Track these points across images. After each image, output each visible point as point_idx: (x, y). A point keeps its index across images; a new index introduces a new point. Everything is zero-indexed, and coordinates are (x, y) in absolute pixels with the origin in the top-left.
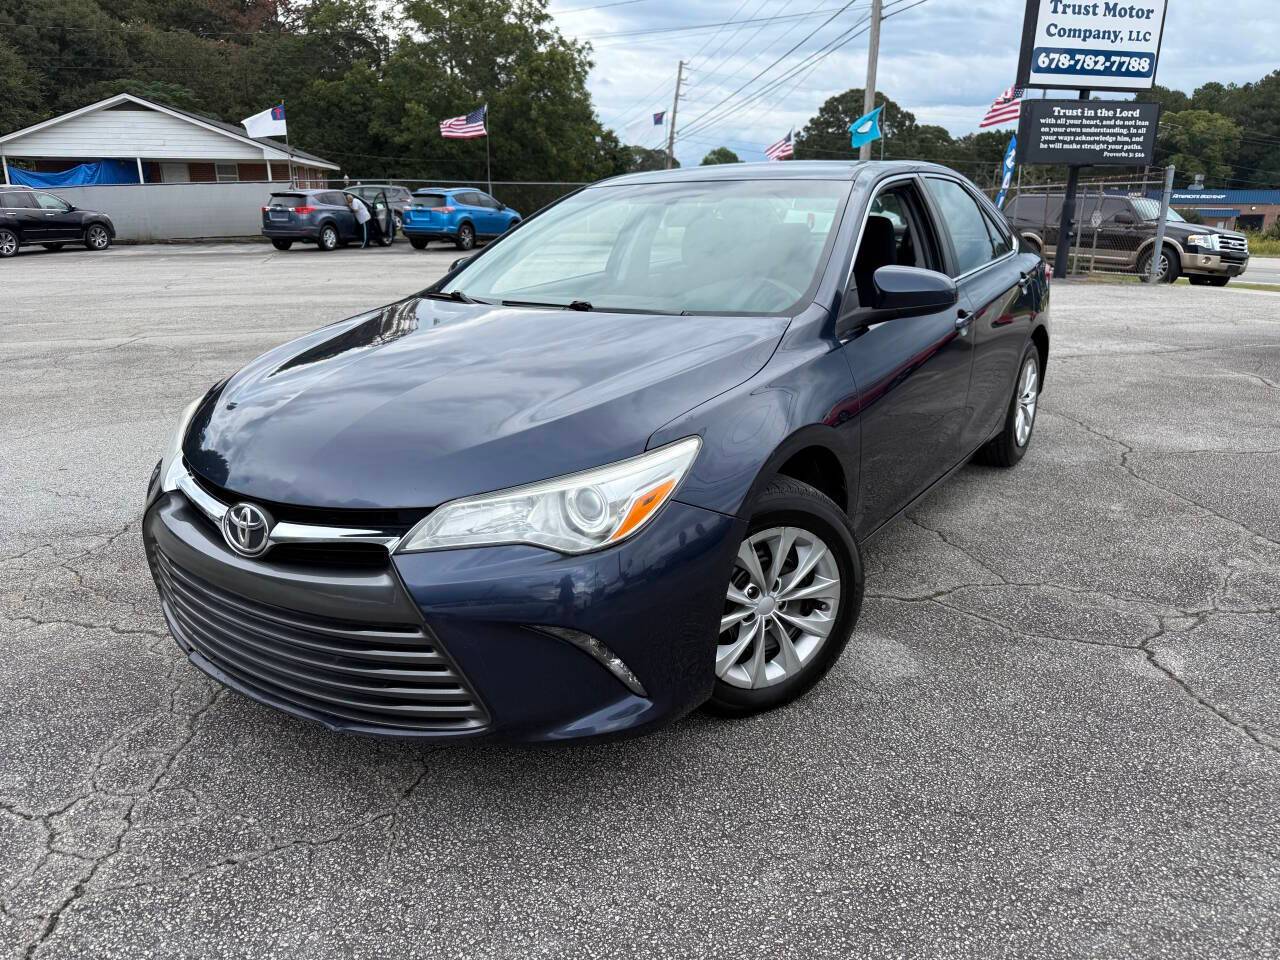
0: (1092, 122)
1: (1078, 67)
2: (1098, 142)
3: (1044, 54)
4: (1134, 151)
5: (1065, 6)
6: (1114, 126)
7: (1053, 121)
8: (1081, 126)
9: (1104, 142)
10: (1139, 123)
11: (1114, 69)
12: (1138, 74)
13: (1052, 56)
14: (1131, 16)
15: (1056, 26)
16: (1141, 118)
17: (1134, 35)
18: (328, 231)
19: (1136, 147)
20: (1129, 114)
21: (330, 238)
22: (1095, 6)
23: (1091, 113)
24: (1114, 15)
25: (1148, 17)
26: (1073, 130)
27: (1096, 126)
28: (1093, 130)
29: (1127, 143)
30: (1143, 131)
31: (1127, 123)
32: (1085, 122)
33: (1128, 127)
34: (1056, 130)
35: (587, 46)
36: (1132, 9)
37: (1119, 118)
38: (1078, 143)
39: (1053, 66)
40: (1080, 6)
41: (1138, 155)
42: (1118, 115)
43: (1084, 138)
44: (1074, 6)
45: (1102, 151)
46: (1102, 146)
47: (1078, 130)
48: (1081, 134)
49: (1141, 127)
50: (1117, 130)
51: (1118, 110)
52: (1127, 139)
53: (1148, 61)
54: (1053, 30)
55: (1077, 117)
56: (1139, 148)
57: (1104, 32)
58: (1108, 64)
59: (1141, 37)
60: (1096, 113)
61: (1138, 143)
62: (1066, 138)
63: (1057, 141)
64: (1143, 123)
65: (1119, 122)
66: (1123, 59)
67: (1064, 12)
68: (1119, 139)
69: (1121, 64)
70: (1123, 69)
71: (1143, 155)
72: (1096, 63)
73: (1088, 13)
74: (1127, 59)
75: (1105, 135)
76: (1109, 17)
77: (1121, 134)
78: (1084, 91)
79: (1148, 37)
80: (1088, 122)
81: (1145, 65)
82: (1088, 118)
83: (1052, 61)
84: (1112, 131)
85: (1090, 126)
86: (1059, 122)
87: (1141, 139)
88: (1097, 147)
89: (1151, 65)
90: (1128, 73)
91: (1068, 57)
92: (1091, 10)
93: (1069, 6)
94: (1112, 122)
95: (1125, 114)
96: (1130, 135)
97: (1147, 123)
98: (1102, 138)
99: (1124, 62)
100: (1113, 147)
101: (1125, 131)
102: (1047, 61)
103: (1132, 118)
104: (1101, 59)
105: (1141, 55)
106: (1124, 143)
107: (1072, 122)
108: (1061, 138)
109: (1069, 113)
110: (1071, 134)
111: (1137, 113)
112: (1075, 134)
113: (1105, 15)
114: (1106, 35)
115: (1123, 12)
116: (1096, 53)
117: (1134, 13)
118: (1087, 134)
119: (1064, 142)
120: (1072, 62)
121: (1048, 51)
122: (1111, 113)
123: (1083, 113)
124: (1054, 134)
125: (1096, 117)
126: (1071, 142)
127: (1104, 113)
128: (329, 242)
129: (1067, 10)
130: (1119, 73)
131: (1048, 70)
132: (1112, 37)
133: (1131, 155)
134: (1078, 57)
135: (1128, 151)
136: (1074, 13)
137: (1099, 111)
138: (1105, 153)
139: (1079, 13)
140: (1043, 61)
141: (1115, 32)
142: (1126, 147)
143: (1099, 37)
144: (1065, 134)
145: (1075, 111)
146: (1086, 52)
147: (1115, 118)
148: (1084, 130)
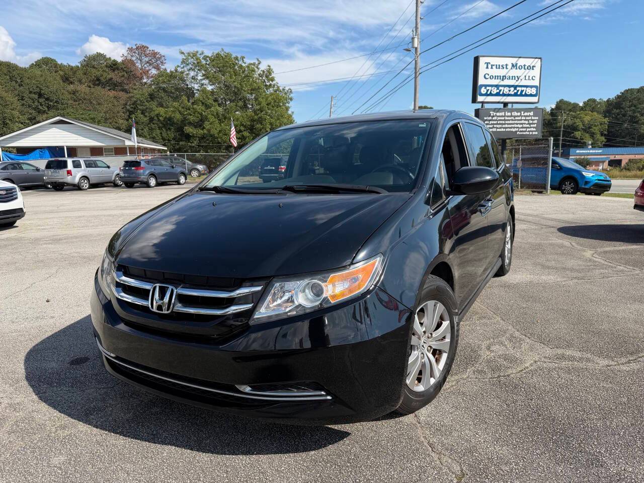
0: (510, 118)
1: (501, 93)
2: (514, 128)
3: (484, 88)
4: (532, 131)
5: (492, 65)
6: (521, 120)
7: (490, 118)
8: (505, 120)
9: (517, 128)
10: (533, 118)
11: (519, 93)
12: (531, 95)
13: (488, 88)
14: (525, 69)
15: (488, 75)
16: (534, 116)
17: (527, 78)
18: (152, 178)
19: (532, 129)
20: (528, 114)
21: (153, 182)
22: (507, 65)
23: (509, 114)
24: (516, 69)
25: (533, 69)
26: (501, 122)
27: (512, 120)
28: (511, 122)
29: (528, 128)
30: (536, 122)
31: (527, 118)
32: (506, 118)
33: (528, 120)
34: (492, 122)
35: (290, 91)
36: (525, 65)
37: (523, 116)
38: (504, 128)
39: (489, 93)
40: (499, 65)
41: (534, 133)
42: (522, 114)
43: (506, 126)
44: (496, 65)
45: (516, 132)
46: (516, 129)
47: (504, 122)
48: (505, 124)
49: (534, 120)
50: (522, 122)
51: (522, 112)
52: (528, 126)
53: (535, 89)
54: (487, 76)
55: (502, 116)
56: (534, 129)
57: (512, 77)
58: (516, 91)
59: (530, 78)
60: (511, 114)
61: (534, 127)
62: (498, 126)
63: (493, 127)
64: (535, 118)
65: (523, 118)
66: (523, 89)
67: (492, 68)
68: (524, 126)
69: (522, 91)
70: (524, 93)
71: (537, 133)
72: (510, 91)
73: (503, 68)
74: (525, 89)
75: (517, 124)
76: (514, 70)
77: (525, 124)
78: (505, 104)
79: (534, 78)
80: (508, 118)
81: (534, 91)
82: (508, 116)
83: (488, 90)
84: (520, 122)
85: (509, 120)
86: (493, 118)
87: (535, 125)
88: (514, 130)
89: (537, 91)
90: (526, 95)
91: (496, 88)
92: (505, 67)
93: (494, 65)
94: (520, 118)
95: (526, 114)
96: (530, 124)
97: (537, 118)
98: (516, 126)
99: (523, 90)
100: (522, 130)
101: (527, 122)
102: (486, 91)
103: (529, 116)
104: (512, 89)
105: (531, 87)
106: (527, 128)
107: (500, 118)
108: (495, 126)
109: (498, 114)
110: (500, 124)
111: (532, 114)
112: (502, 124)
113: (512, 69)
114: (513, 78)
115: (521, 68)
116: (509, 86)
117: (526, 67)
118: (508, 124)
119: (497, 128)
120: (498, 91)
121: (486, 86)
122: (519, 114)
123: (505, 114)
124: (492, 124)
125: (511, 116)
126: (500, 128)
127: (515, 114)
128: (152, 183)
129: (493, 67)
130: (521, 95)
131: (486, 95)
132: (517, 79)
133: (531, 133)
134: (500, 88)
135: (529, 131)
136: (497, 68)
137: (513, 113)
138: (518, 133)
139: (499, 68)
140: (483, 91)
141: (517, 77)
142: (528, 130)
143: (510, 79)
144: (497, 124)
145: (501, 113)
146: (505, 86)
147: (521, 116)
148: (506, 122)
